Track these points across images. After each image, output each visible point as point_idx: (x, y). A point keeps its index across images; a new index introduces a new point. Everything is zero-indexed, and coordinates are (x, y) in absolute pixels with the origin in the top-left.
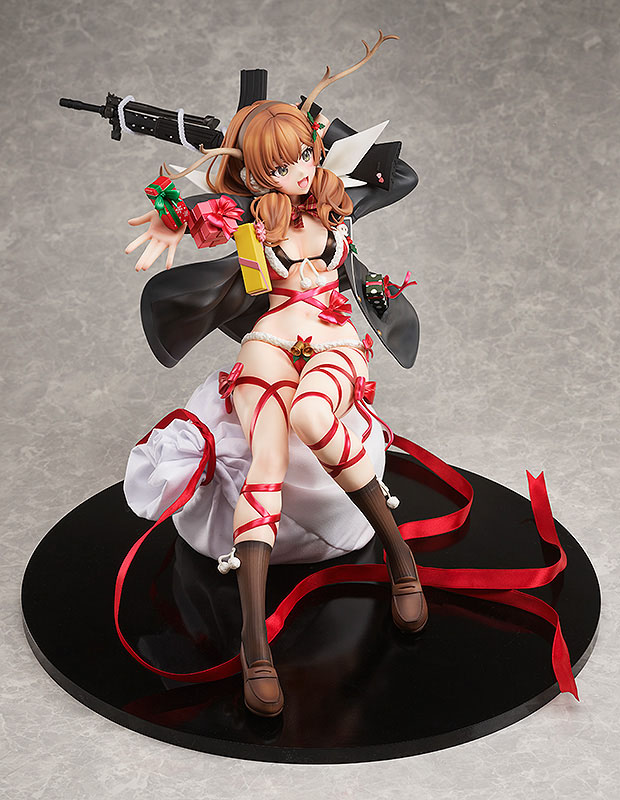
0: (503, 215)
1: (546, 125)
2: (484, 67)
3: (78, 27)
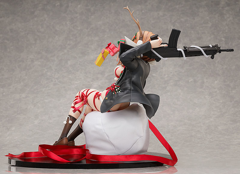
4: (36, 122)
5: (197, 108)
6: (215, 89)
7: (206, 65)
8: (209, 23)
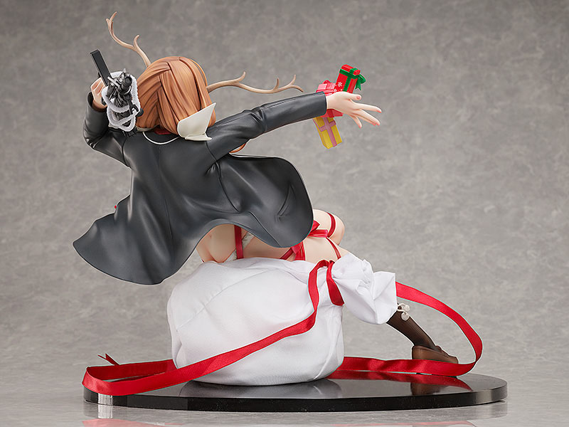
4: (85, 313)
5: (505, 282)
6: (552, 231)
7: (529, 166)
8: (538, 49)
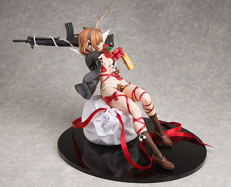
0: (172, 67)
1: (183, 46)
2: (168, 30)
3: (62, 16)
6: (219, 39)
